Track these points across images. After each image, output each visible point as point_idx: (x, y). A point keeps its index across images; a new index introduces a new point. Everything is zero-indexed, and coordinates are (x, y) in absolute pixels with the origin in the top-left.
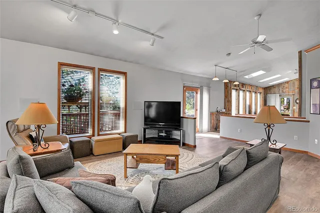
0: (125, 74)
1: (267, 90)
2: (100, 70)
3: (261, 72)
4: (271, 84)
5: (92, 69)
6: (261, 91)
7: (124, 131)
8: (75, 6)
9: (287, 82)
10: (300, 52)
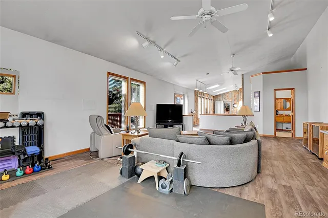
0: (144, 83)
1: (216, 98)
2: (132, 79)
3: (217, 86)
4: (218, 94)
5: (126, 78)
6: (212, 98)
7: (144, 127)
8: (147, 38)
9: (228, 93)
10: (243, 75)
